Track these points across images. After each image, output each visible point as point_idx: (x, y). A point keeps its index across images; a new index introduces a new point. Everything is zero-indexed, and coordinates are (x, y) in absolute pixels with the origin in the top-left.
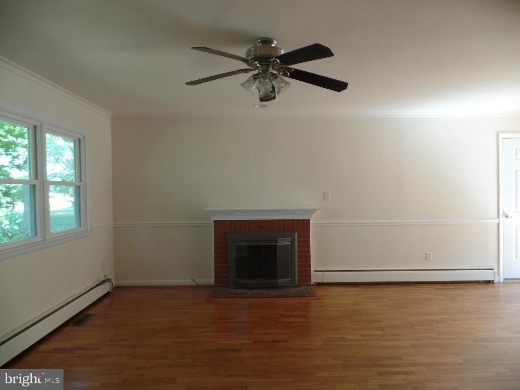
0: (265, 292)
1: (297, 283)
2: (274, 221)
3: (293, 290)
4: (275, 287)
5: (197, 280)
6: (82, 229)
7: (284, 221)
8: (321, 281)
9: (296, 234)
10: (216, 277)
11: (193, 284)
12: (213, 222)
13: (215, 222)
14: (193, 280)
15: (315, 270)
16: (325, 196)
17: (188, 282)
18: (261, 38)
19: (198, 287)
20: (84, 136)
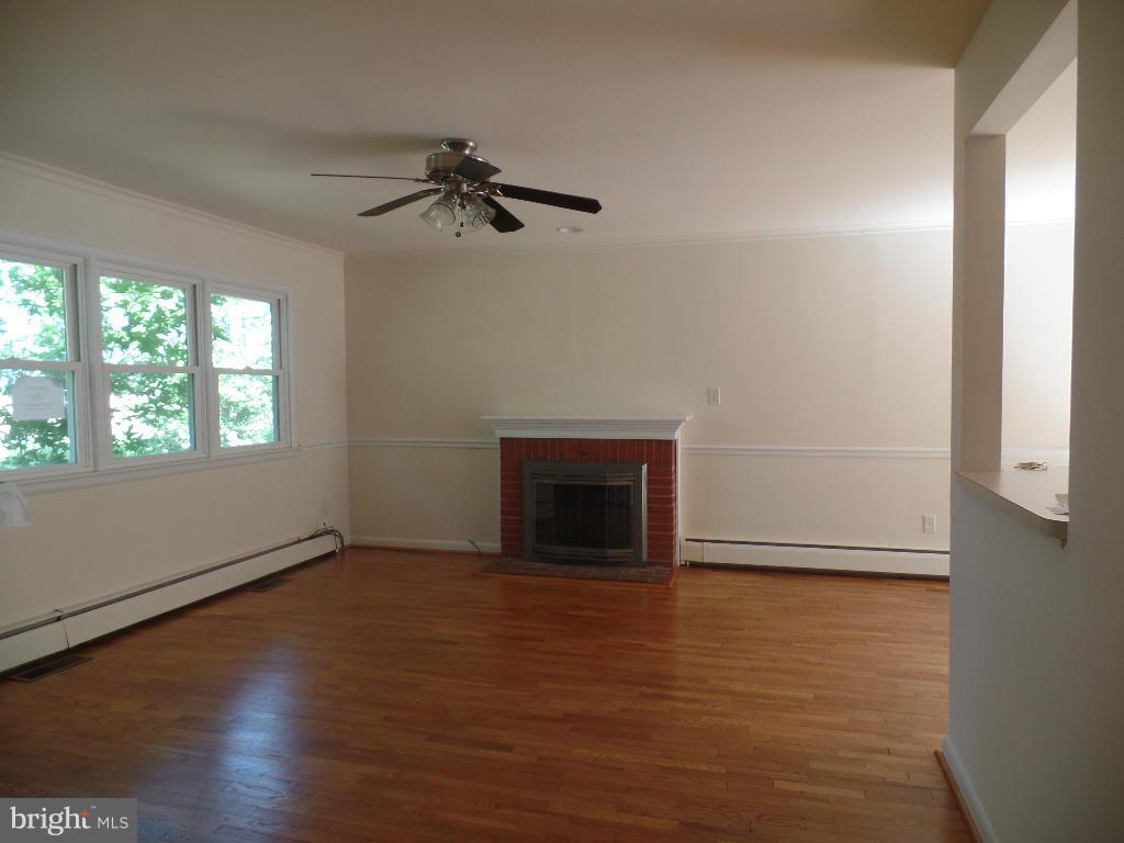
0: (580, 570)
1: (645, 557)
2: (606, 442)
3: (633, 571)
4: (602, 562)
5: (479, 544)
6: (282, 445)
7: (623, 442)
8: (699, 560)
9: (645, 467)
10: (503, 539)
11: (474, 550)
12: (499, 441)
13: (503, 440)
14: (472, 542)
15: (688, 537)
16: (711, 397)
17: (461, 544)
18: (447, 139)
19: (480, 555)
20: (287, 297)
